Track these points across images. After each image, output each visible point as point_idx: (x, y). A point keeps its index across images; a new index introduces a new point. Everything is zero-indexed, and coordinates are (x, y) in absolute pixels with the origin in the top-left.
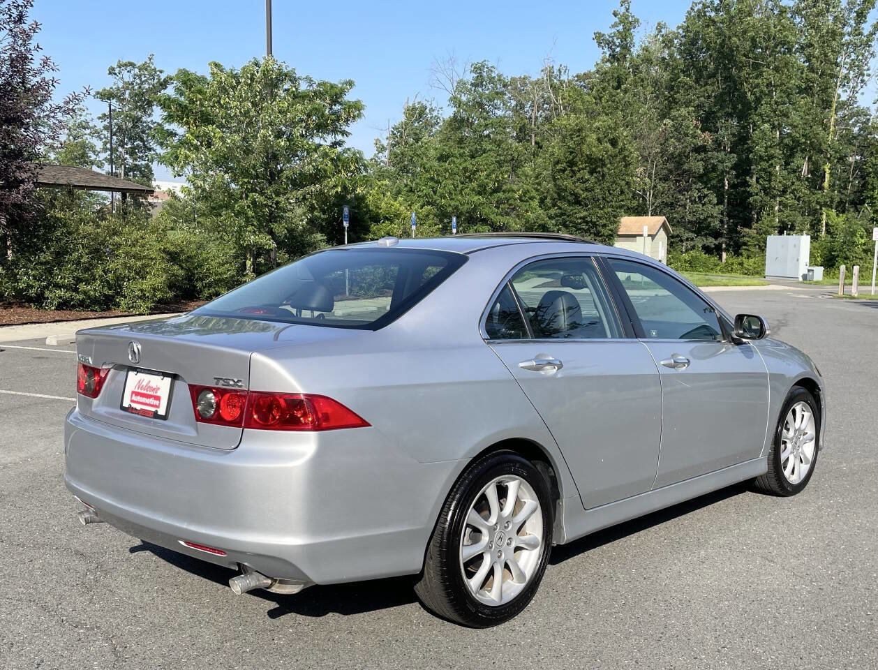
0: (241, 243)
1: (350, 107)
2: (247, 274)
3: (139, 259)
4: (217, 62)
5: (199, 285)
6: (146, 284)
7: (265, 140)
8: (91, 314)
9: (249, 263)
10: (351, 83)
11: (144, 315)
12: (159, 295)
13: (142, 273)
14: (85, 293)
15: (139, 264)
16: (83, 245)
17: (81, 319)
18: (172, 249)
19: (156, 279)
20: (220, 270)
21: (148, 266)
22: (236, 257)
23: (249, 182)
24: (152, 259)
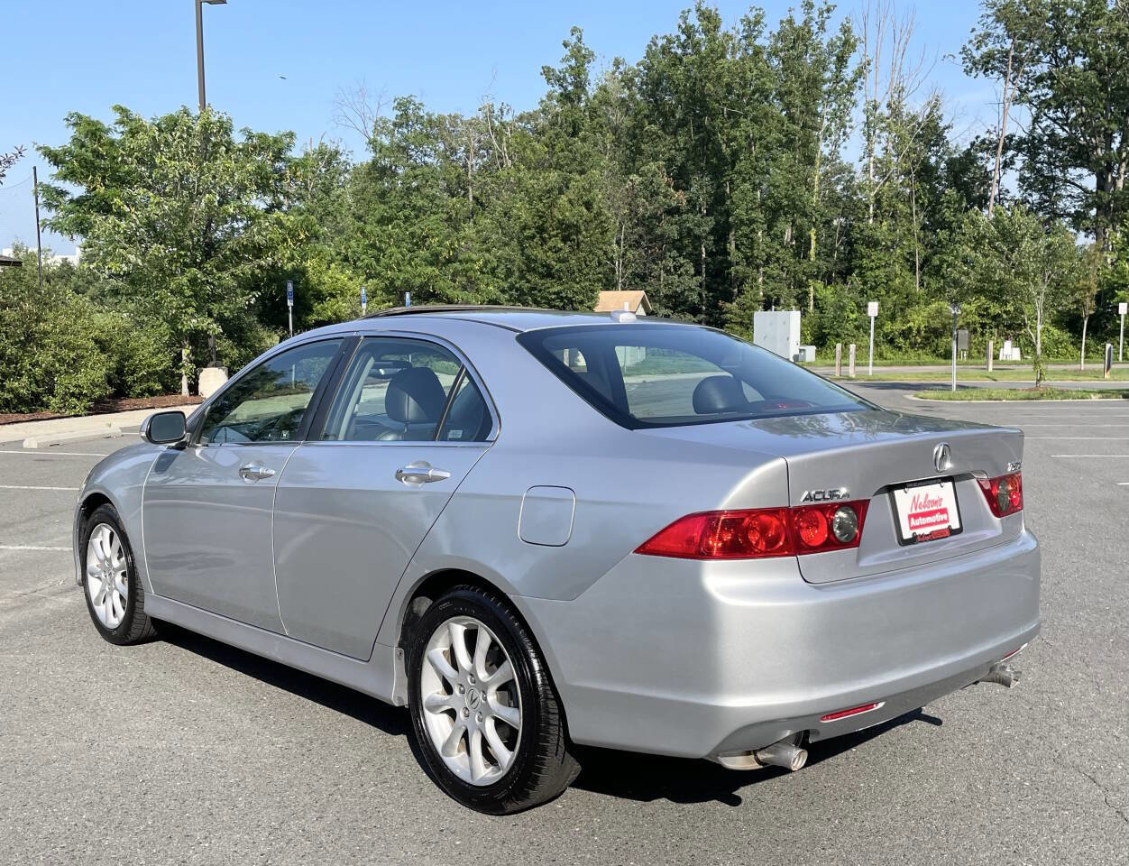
0: (180, 327)
1: (297, 165)
2: (183, 365)
3: (73, 350)
4: (123, 106)
5: (130, 379)
6: (82, 378)
7: (209, 204)
8: (20, 417)
9: (185, 352)
10: (291, 135)
11: (81, 416)
12: (98, 392)
13: (74, 365)
14: (11, 390)
15: (72, 355)
16: (6, 333)
17: (13, 423)
18: (103, 337)
19: (95, 372)
20: (154, 361)
21: (83, 357)
22: (169, 345)
23: (186, 255)
24: (87, 349)
